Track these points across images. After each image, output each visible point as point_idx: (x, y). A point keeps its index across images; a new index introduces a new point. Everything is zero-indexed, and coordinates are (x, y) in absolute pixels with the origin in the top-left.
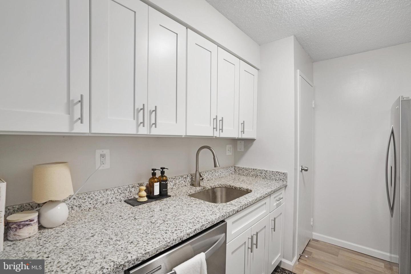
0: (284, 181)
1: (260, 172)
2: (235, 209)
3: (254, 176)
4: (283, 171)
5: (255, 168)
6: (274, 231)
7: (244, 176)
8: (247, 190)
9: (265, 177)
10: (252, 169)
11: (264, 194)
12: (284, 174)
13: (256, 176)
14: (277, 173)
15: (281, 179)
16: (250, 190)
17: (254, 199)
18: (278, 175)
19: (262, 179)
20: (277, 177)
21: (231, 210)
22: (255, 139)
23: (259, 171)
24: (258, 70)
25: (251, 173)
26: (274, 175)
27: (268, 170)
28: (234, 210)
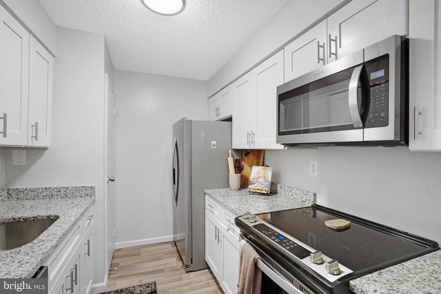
0: (92, 196)
1: (58, 190)
2: (53, 244)
3: (47, 198)
4: (90, 185)
5: (48, 187)
6: (89, 255)
7: (27, 200)
8: (49, 217)
9: (65, 195)
10: (43, 188)
11: (79, 215)
12: (91, 188)
13: (50, 196)
14: (82, 189)
15: (88, 195)
16: (55, 216)
17: (70, 224)
18: (84, 190)
19: (60, 199)
20: (82, 192)
21: (49, 247)
22: (48, 147)
23: (54, 189)
24: (54, 56)
25: (42, 194)
26: (79, 190)
27: (70, 186)
28: (53, 246)
